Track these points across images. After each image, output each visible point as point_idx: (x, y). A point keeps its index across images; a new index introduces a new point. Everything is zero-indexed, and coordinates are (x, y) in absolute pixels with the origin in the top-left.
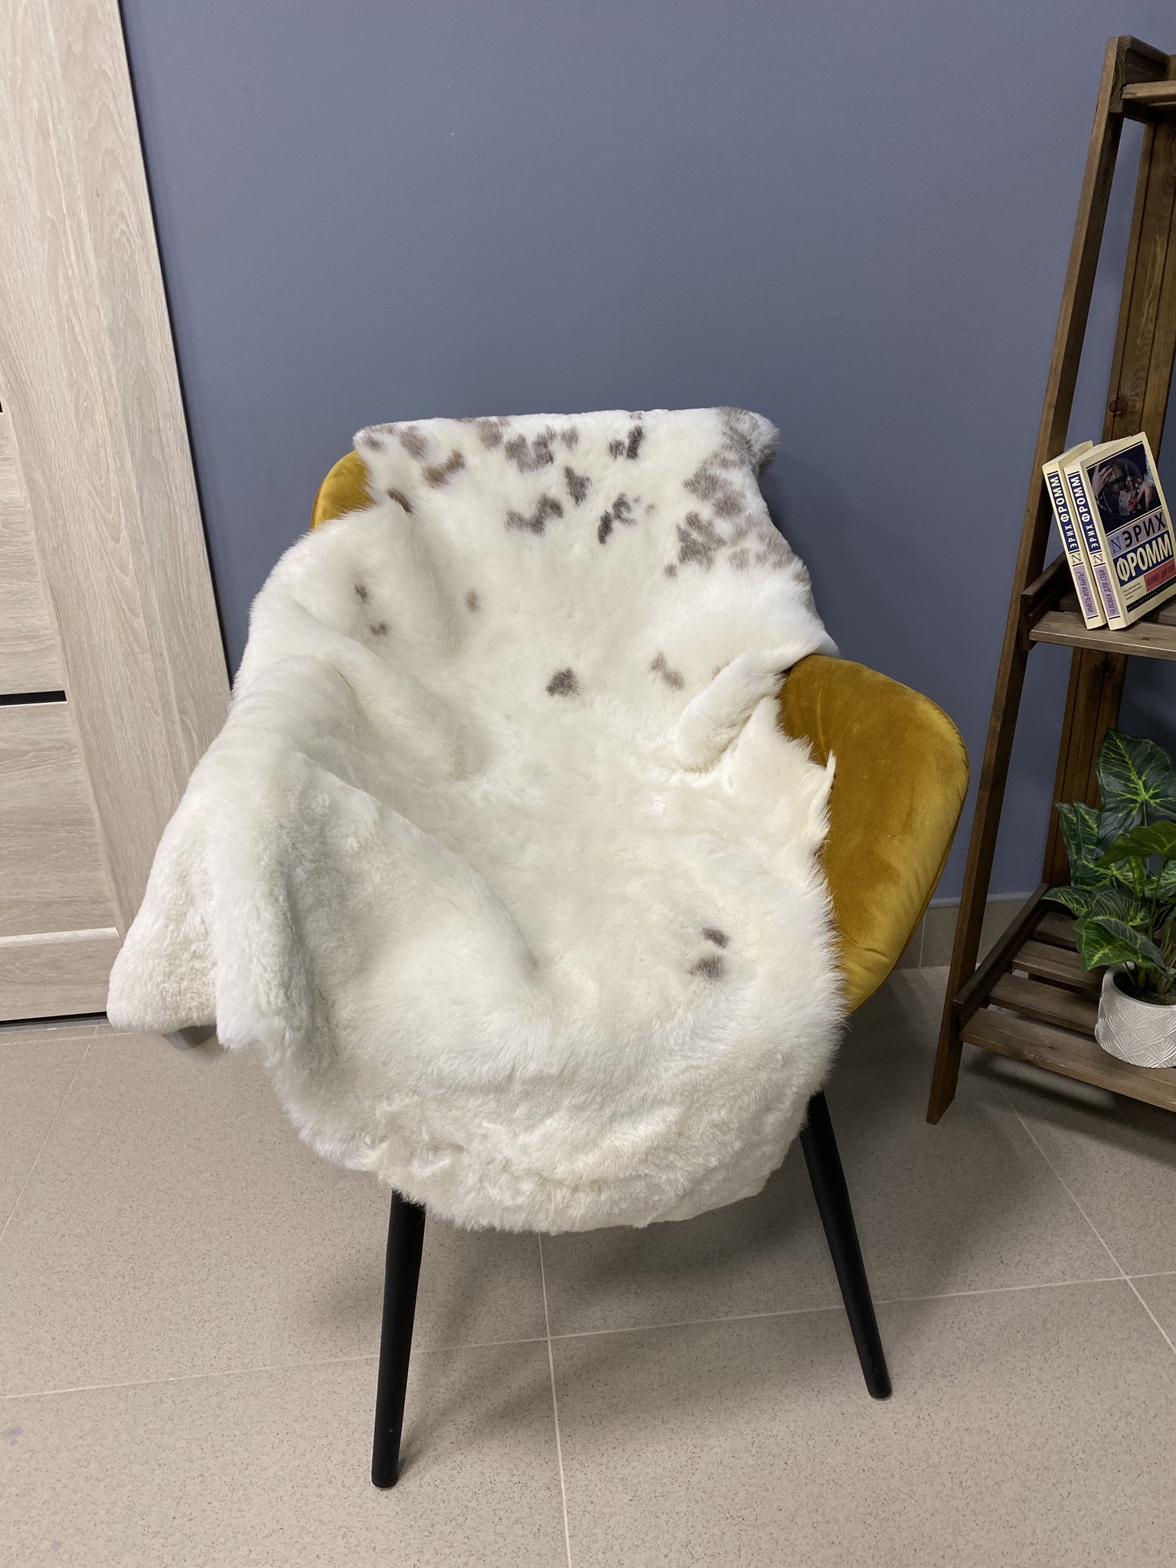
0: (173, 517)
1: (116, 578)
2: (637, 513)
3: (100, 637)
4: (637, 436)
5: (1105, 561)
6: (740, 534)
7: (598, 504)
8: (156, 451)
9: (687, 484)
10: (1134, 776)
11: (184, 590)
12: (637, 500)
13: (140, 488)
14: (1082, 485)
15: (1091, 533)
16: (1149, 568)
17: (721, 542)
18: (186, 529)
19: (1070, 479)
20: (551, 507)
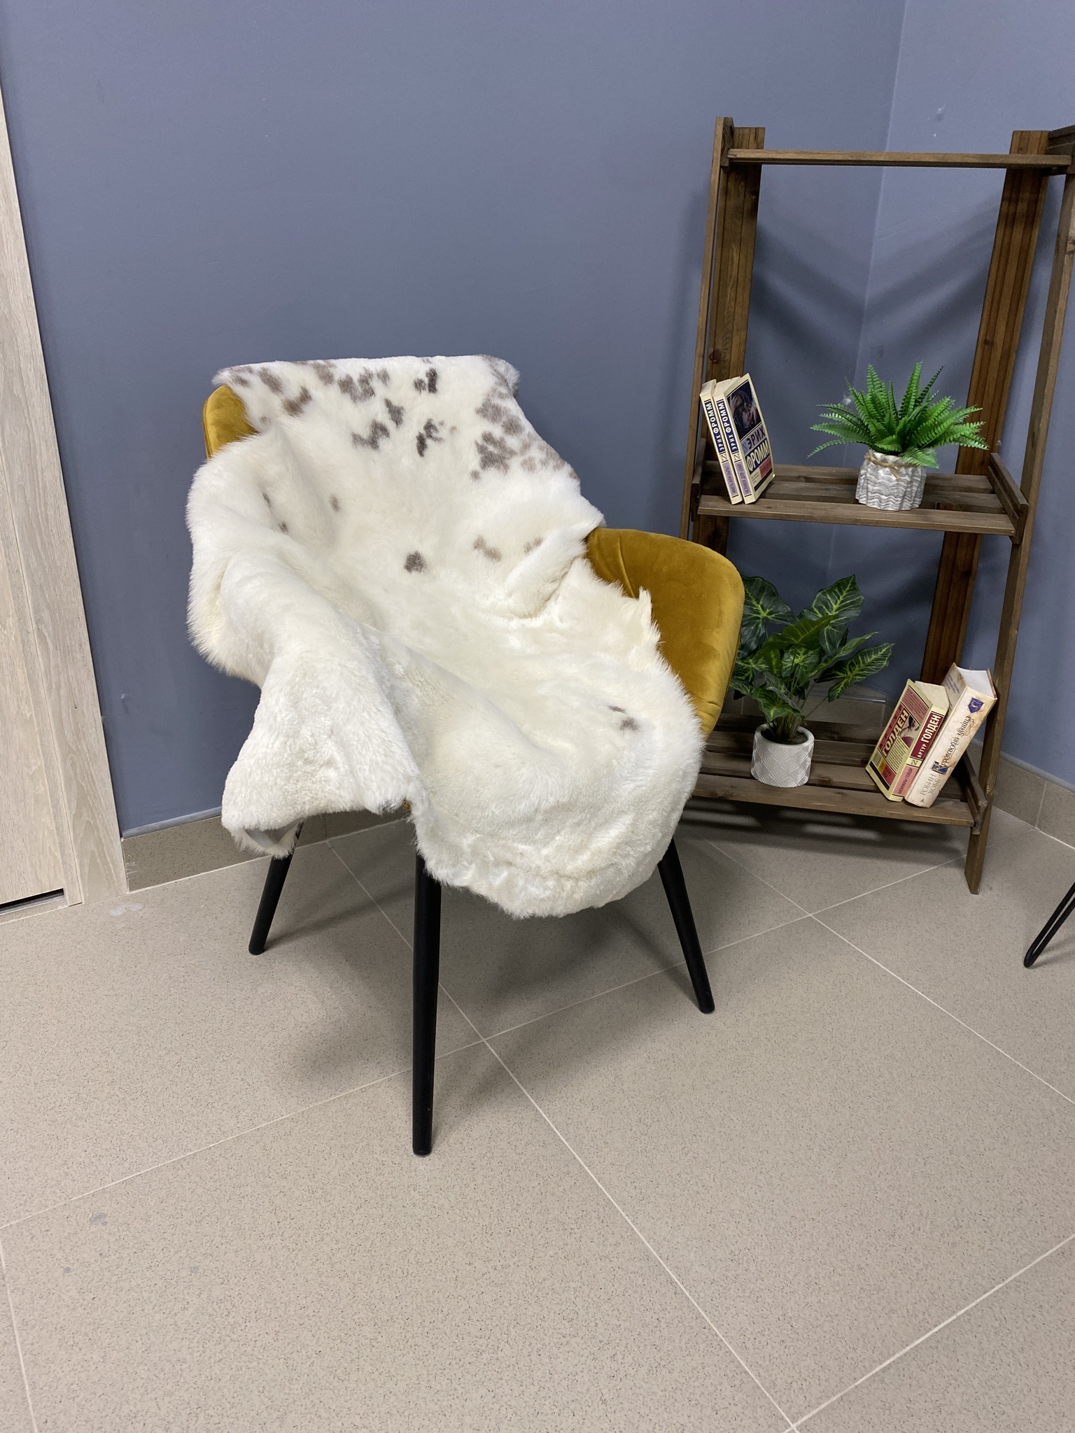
0: (32, 448)
2: (443, 433)
4: (433, 376)
5: (741, 458)
6: (526, 447)
7: (413, 427)
8: (17, 389)
9: (479, 411)
10: (755, 603)
11: (41, 511)
12: (442, 424)
14: (725, 409)
15: (732, 440)
16: (761, 463)
17: (512, 453)
18: (45, 457)
19: (718, 404)
20: (381, 430)
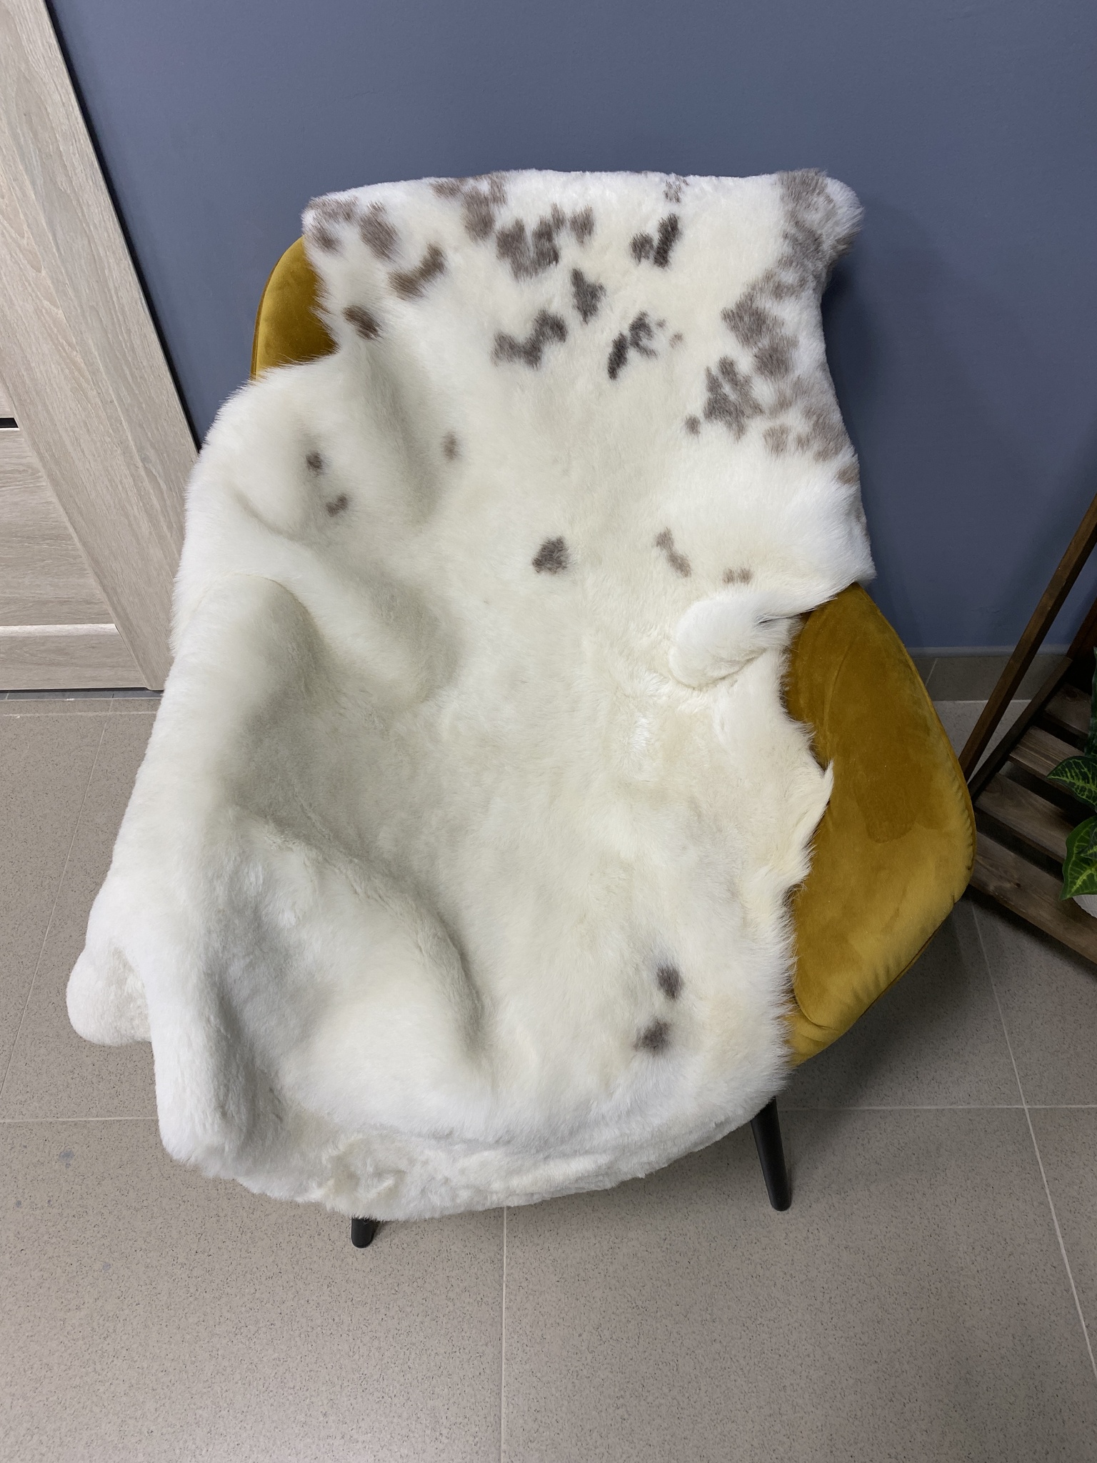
0: (97, 260)
1: (46, 310)
2: (659, 342)
3: (41, 372)
4: (671, 230)
6: (783, 404)
7: (612, 323)
8: (61, 179)
11: (124, 339)
12: (661, 324)
13: (50, 223)
17: (758, 409)
18: (116, 274)
20: (552, 328)
